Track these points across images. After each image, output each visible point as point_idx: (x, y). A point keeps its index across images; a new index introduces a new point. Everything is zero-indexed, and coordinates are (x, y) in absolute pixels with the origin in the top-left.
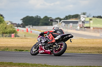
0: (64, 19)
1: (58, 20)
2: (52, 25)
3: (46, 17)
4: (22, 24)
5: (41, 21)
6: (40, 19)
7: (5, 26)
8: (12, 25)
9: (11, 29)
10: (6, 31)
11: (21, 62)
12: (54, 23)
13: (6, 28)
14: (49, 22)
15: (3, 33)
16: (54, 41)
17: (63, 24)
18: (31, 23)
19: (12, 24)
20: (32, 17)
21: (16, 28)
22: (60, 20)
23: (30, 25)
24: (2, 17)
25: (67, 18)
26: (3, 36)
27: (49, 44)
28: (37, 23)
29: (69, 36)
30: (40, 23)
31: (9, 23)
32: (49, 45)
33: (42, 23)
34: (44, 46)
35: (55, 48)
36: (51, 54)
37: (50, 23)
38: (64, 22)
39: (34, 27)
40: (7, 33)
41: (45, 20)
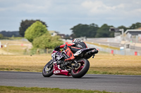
0: (130, 28)
1: (122, 30)
2: (114, 37)
3: (105, 25)
4: (72, 35)
5: (98, 31)
6: (97, 28)
7: (48, 38)
8: (59, 37)
9: (57, 42)
10: (50, 45)
11: (71, 88)
12: (116, 34)
13: (49, 41)
14: (110, 32)
15: (46, 48)
16: (72, 58)
17: (129, 35)
18: (85, 33)
19: (58, 35)
20: (86, 25)
21: (64, 40)
22: (125, 29)
23: (83, 36)
24: (44, 26)
25: (134, 26)
26: (45, 52)
27: (66, 61)
28: (92, 35)
29: (93, 51)
30: (97, 34)
31: (55, 34)
32: (66, 63)
33: (100, 33)
34: (60, 64)
35: (74, 67)
36: (69, 75)
37: (111, 34)
38: (130, 32)
39: (88, 39)
40: (51, 48)
41: (105, 29)
